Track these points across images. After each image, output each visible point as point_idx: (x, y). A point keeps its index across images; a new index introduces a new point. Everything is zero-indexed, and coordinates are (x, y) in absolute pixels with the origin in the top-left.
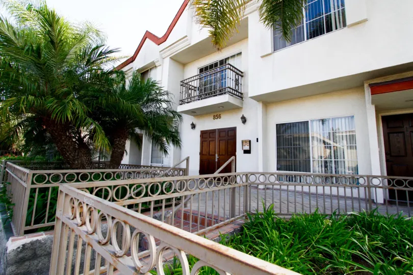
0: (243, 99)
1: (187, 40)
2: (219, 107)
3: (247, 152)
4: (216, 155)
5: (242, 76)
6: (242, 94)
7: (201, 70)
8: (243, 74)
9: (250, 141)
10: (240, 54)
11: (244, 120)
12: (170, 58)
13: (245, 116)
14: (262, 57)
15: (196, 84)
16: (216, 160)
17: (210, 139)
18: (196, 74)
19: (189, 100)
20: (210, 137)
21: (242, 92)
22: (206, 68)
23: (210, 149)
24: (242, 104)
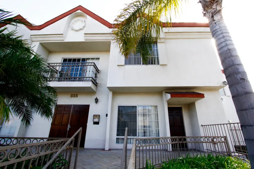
0: (97, 87)
1: (63, 37)
2: (80, 89)
3: (96, 123)
4: (69, 125)
5: (98, 73)
6: (97, 83)
7: (65, 60)
8: (99, 72)
9: (99, 116)
10: (98, 59)
11: (97, 101)
12: (40, 43)
13: (98, 98)
14: (118, 66)
15: (59, 68)
16: (68, 129)
17: (65, 112)
18: (60, 62)
19: (51, 79)
20: (65, 111)
21: (97, 82)
22: (70, 60)
23: (63, 120)
24: (96, 90)
